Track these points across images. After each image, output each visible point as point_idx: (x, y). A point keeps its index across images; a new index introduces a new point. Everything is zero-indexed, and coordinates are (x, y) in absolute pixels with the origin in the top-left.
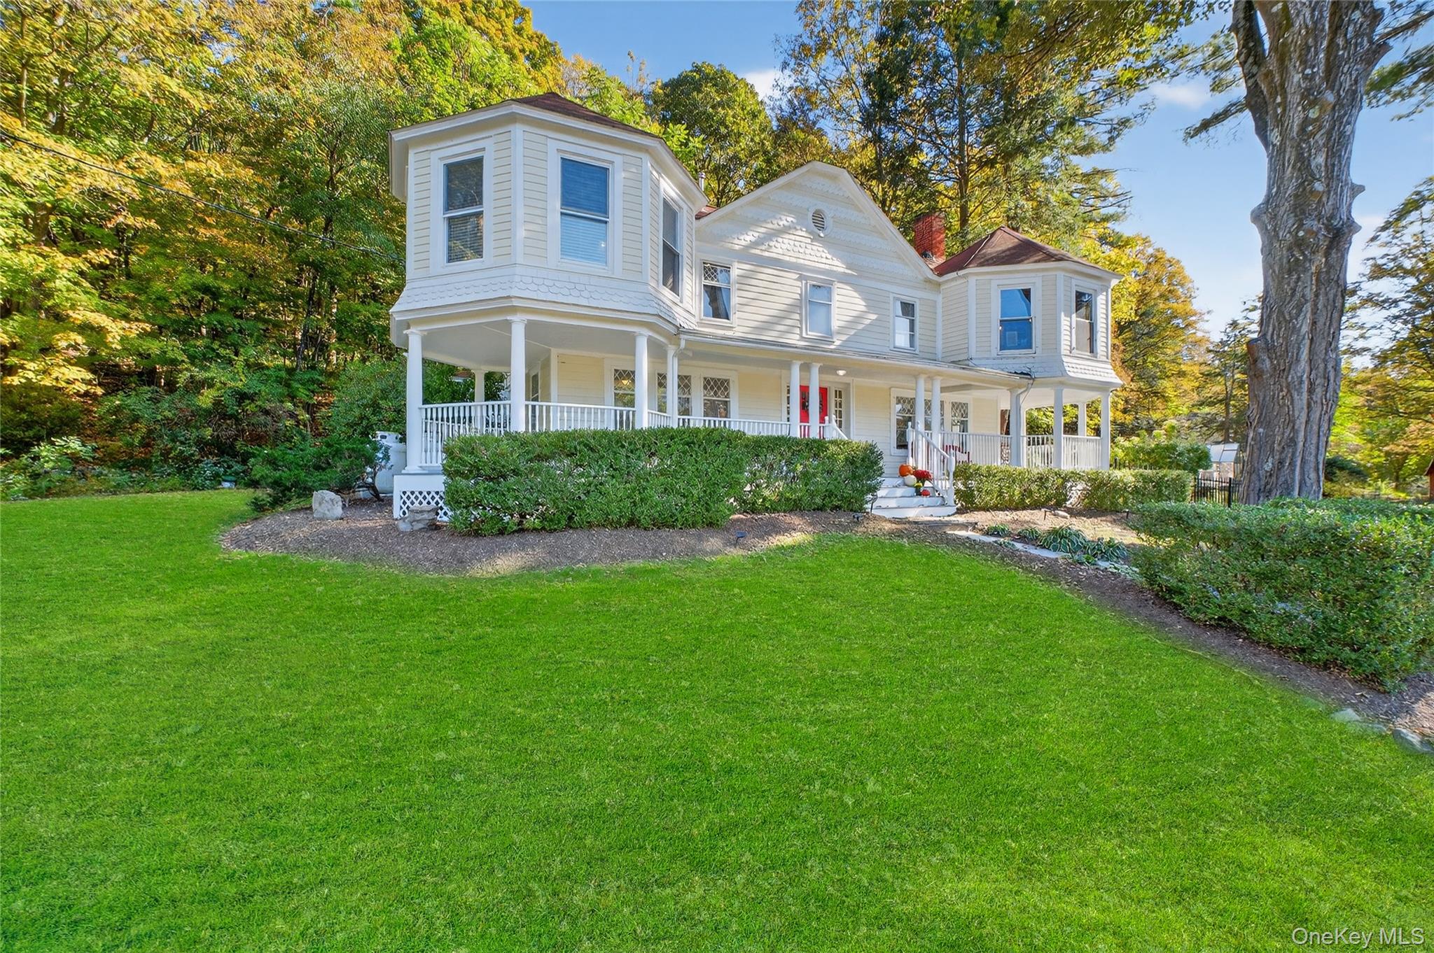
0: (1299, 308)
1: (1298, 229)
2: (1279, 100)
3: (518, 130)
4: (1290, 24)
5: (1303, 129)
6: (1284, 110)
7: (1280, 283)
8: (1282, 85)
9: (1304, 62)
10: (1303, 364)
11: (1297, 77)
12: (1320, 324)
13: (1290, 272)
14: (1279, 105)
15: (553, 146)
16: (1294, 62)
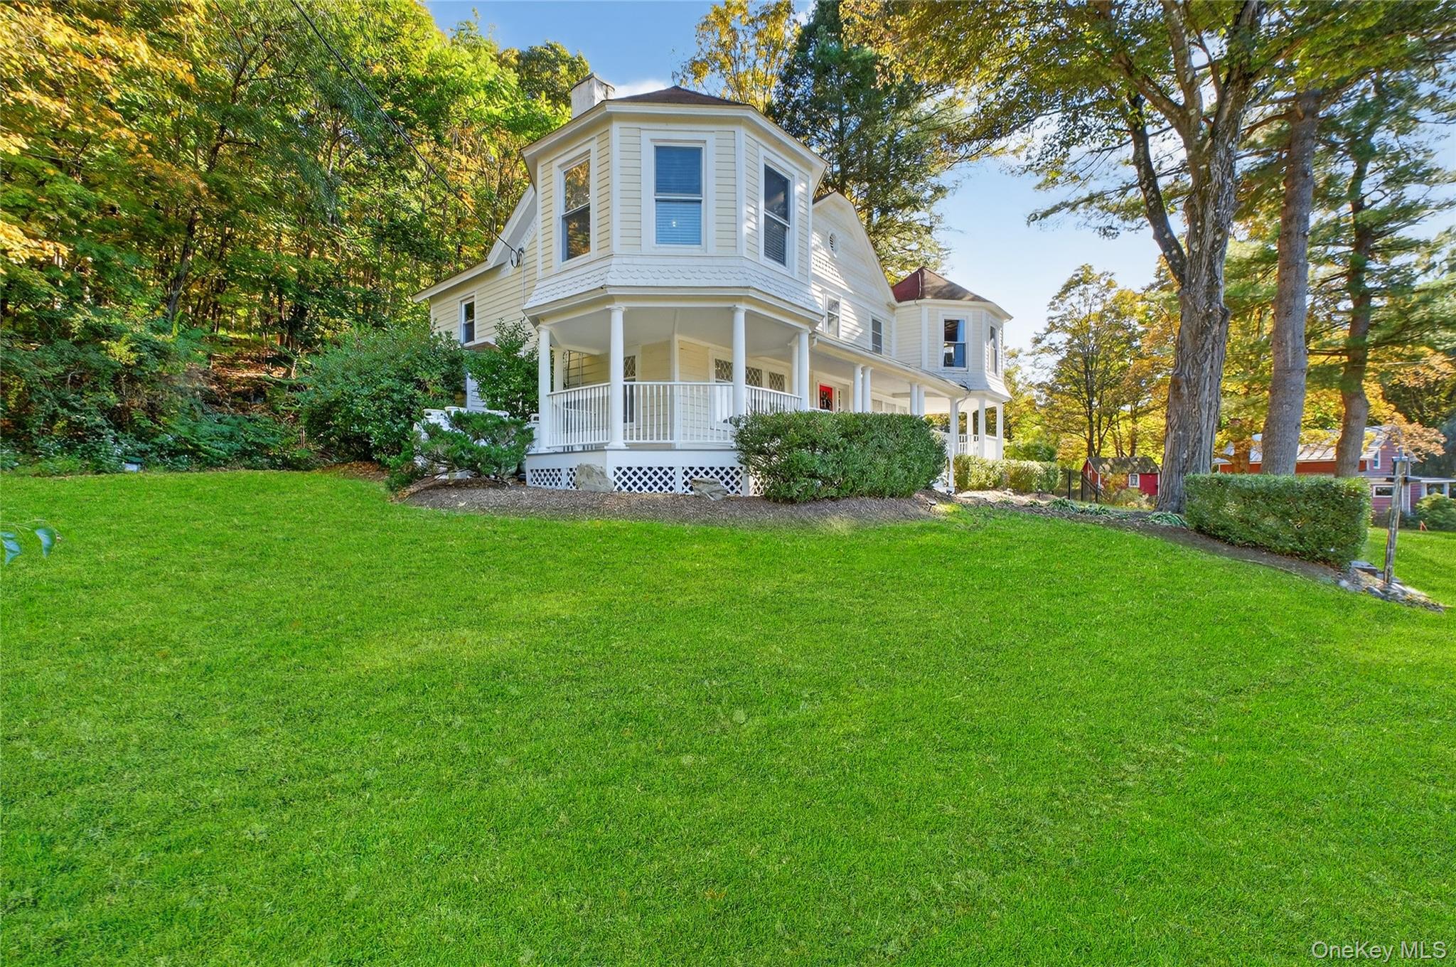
0: (1206, 356)
1: (1209, 308)
2: (1199, 224)
3: (742, 133)
4: (1210, 180)
5: (1212, 247)
6: (1202, 233)
7: (1195, 339)
8: (1202, 216)
9: (1216, 204)
10: (1207, 393)
11: (1211, 213)
12: (1215, 368)
13: (1202, 334)
14: (1200, 227)
15: (762, 152)
16: (1210, 205)
